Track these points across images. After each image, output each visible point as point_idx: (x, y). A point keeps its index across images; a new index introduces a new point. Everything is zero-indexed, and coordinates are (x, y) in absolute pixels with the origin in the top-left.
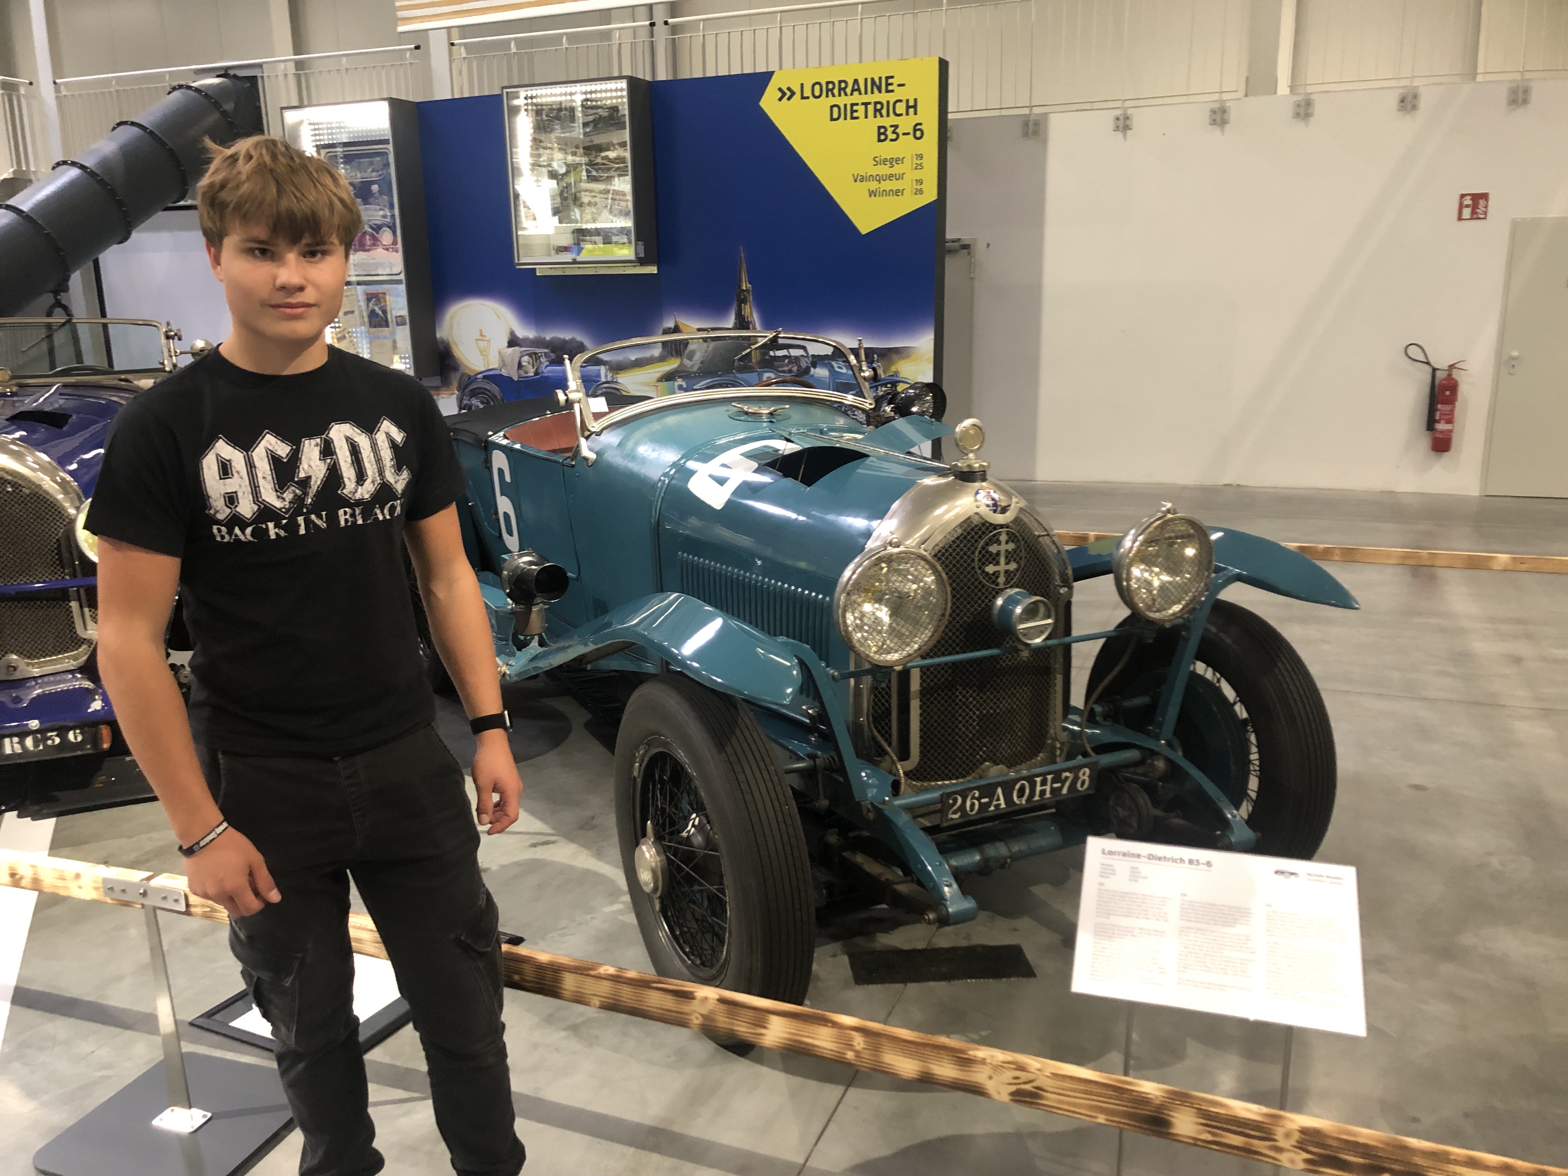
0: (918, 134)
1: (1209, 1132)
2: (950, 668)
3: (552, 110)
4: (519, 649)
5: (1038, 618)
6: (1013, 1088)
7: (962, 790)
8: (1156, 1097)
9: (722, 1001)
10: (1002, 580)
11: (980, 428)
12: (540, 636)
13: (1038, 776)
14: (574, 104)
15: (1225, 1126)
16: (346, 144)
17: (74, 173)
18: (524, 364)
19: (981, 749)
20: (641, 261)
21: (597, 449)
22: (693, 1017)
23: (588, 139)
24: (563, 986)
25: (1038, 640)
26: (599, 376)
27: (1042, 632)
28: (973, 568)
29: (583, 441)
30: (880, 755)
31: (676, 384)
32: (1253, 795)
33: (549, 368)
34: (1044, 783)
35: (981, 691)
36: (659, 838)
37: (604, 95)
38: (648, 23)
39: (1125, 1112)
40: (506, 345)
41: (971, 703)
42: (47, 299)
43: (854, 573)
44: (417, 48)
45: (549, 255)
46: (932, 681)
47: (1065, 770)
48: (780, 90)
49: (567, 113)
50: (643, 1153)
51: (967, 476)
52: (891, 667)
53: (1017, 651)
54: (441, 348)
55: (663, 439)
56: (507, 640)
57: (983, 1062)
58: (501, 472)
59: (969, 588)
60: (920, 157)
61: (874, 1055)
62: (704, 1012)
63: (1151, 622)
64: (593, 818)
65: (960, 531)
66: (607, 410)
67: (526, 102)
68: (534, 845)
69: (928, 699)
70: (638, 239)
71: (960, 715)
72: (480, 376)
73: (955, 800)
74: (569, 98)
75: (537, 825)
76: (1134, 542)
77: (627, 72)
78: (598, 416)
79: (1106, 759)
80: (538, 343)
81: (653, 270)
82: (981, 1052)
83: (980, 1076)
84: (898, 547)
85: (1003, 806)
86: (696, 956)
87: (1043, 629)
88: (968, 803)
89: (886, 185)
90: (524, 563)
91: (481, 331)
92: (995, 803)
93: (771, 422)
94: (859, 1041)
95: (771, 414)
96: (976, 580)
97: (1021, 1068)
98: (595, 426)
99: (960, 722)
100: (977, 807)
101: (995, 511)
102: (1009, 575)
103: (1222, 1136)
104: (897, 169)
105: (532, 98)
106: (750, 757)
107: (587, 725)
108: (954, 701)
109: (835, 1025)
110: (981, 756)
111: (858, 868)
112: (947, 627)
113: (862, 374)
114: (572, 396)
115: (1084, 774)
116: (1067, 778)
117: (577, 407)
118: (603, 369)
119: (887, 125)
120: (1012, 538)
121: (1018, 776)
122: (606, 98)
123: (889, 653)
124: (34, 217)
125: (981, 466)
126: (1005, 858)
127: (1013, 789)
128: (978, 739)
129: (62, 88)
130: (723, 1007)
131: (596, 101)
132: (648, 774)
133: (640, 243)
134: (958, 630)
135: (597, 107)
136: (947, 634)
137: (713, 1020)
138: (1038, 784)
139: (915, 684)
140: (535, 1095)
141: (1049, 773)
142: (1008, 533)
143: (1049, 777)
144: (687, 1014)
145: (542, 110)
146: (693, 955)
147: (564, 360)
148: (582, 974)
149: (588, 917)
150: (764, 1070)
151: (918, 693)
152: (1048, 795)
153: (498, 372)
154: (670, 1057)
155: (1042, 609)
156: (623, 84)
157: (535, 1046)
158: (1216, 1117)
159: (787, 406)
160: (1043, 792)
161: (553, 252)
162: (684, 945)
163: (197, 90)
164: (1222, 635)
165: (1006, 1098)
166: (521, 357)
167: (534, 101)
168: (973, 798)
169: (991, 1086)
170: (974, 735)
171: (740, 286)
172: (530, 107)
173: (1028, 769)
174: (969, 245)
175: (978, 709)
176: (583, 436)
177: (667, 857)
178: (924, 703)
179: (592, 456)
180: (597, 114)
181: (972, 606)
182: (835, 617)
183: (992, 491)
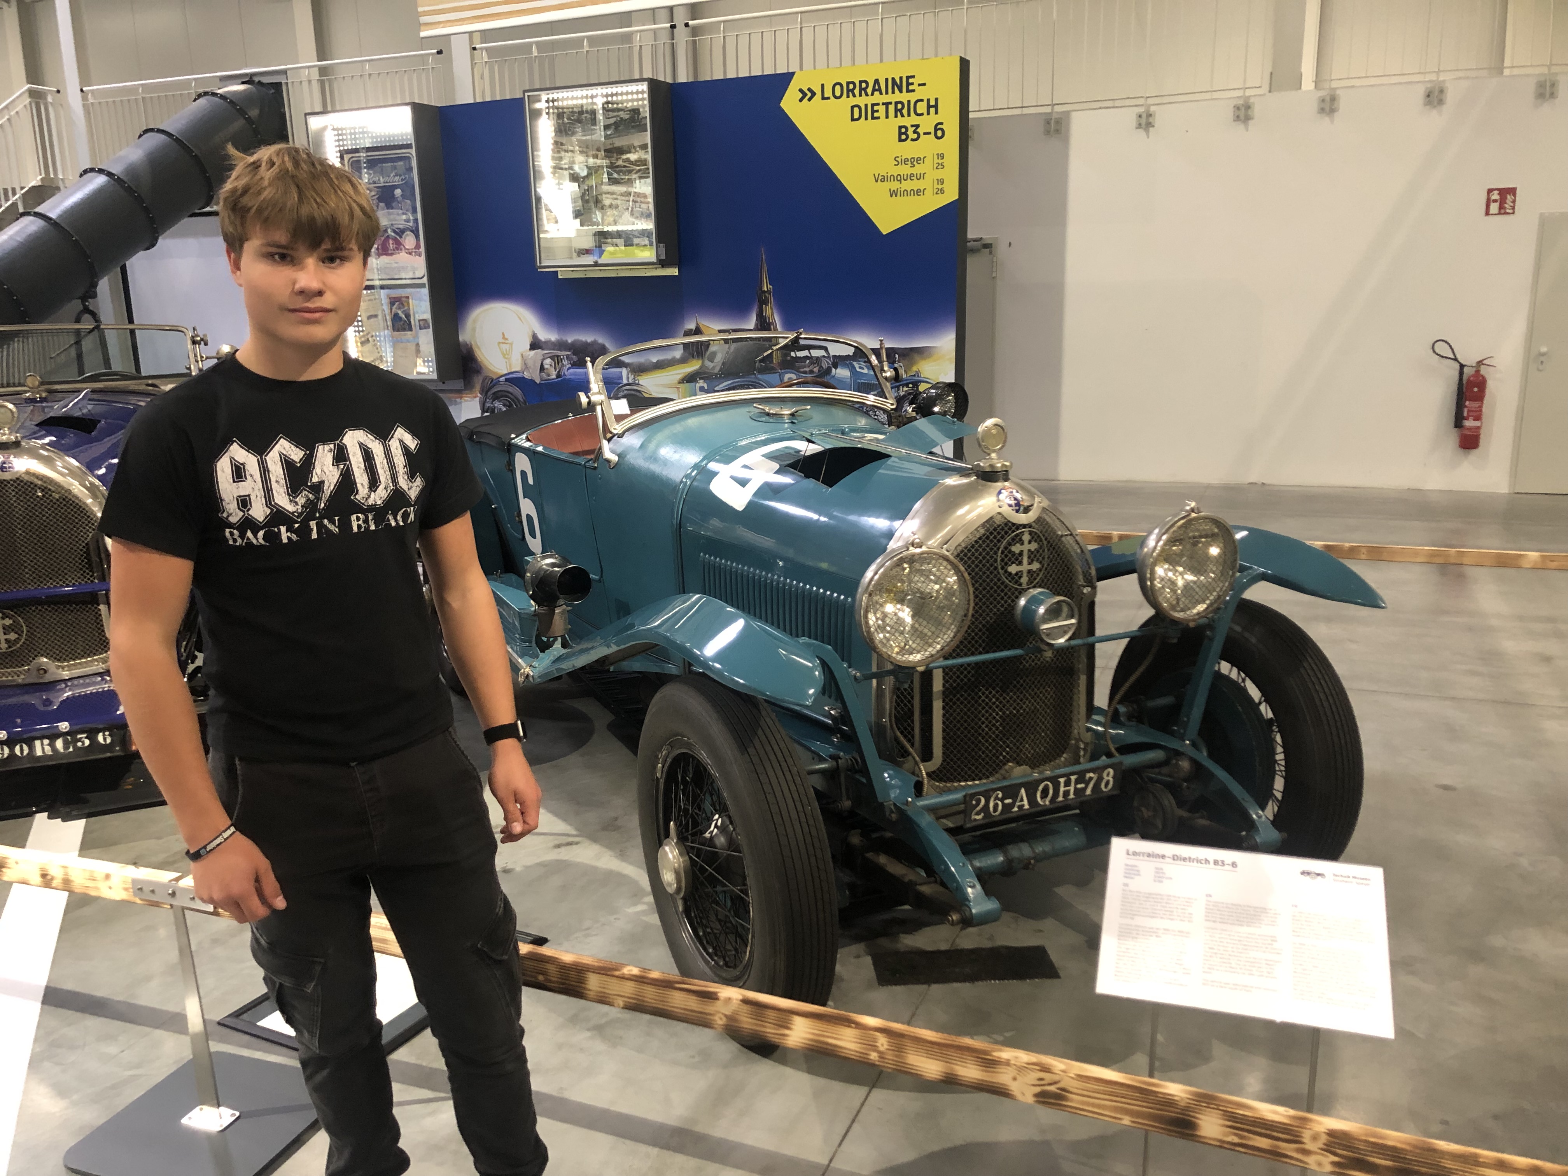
0: (939, 133)
1: (1236, 1135)
2: (973, 668)
3: (573, 112)
4: (543, 651)
5: (1060, 618)
6: (1038, 1089)
7: (986, 791)
8: (1182, 1099)
9: (746, 1001)
10: (1024, 580)
11: (1002, 428)
12: (563, 637)
13: (1061, 776)
14: (595, 107)
15: (1252, 1128)
16: (368, 149)
17: (100, 180)
18: (546, 366)
19: (1004, 750)
20: (662, 263)
21: (619, 450)
22: (716, 1018)
23: (610, 141)
24: (587, 986)
25: (1062, 641)
26: (621, 378)
27: (1065, 633)
28: (996, 568)
29: (605, 442)
30: (903, 756)
31: (698, 385)
32: (1279, 796)
33: (571, 371)
34: (1067, 784)
35: (1004, 692)
36: (682, 839)
37: (625, 97)
38: (669, 25)
39: (1150, 1113)
40: (529, 347)
41: (994, 703)
42: (76, 305)
43: (876, 573)
44: (440, 52)
45: (571, 258)
46: (955, 681)
47: (1089, 771)
48: (801, 91)
49: (589, 116)
50: (667, 1154)
51: (989, 476)
52: (914, 668)
53: (1041, 651)
54: (465, 351)
55: (684, 441)
56: (530, 642)
57: (1007, 1063)
58: (524, 474)
59: (992, 588)
60: (942, 156)
61: (896, 1056)
62: (727, 1013)
63: (1175, 622)
64: (616, 819)
65: (982, 531)
66: (629, 412)
67: (547, 105)
68: (558, 846)
69: (951, 700)
70: (659, 241)
71: (983, 716)
72: (502, 379)
73: (978, 802)
74: (590, 101)
75: (561, 826)
76: (1157, 542)
77: (648, 74)
78: (619, 418)
79: (1131, 760)
80: (561, 345)
81: (674, 271)
82: (1006, 1054)
83: (1004, 1077)
84: (921, 547)
85: (1027, 807)
86: (719, 957)
87: (1066, 628)
88: (991, 804)
89: (907, 185)
90: (547, 565)
91: (503, 334)
92: (1018, 804)
93: (792, 423)
94: (883, 1042)
95: (792, 415)
96: (999, 580)
97: (1045, 1069)
98: (617, 428)
99: (983, 723)
100: (1000, 808)
101: (1017, 511)
102: (1032, 576)
103: (1249, 1139)
104: (918, 169)
105: (553, 101)
106: (772, 757)
107: (611, 727)
108: (976, 702)
109: (858, 1025)
110: (1004, 757)
111: (881, 869)
112: (969, 627)
113: (884, 374)
114: (595, 398)
115: (1108, 775)
116: (1091, 778)
117: (599, 408)
118: (624, 371)
119: (909, 126)
120: (1034, 537)
121: (1042, 777)
122: (627, 101)
123: (912, 653)
124: (63, 225)
125: (1003, 465)
126: (1029, 859)
127: (1037, 789)
128: (1001, 740)
129: (89, 96)
130: (746, 1008)
131: (618, 104)
132: (671, 776)
133: (661, 245)
134: (980, 630)
135: (619, 110)
136: (969, 634)
137: (736, 1020)
138: (1062, 785)
139: (938, 685)
140: (560, 1095)
141: (1073, 774)
142: (1030, 533)
143: (1073, 778)
144: (710, 1014)
145: (564, 113)
146: (716, 955)
147: (586, 362)
148: (606, 975)
149: (612, 918)
150: (788, 1071)
151: (941, 693)
152: (1072, 796)
153: (520, 375)
154: (693, 1057)
155: (1065, 609)
156: (644, 86)
157: (560, 1047)
158: (1244, 1120)
159: (809, 407)
160: (1066, 793)
161: (575, 255)
162: (708, 946)
163: (223, 97)
164: (1247, 635)
165: (1029, 1099)
166: (543, 360)
167: (556, 104)
168: (997, 798)
169: (1015, 1088)
170: (997, 736)
171: (761, 288)
172: (551, 111)
173: (1051, 770)
174: (991, 244)
175: (1001, 710)
176: (605, 438)
177: (690, 858)
178: (947, 704)
179: (614, 458)
180: (618, 116)
181: (995, 606)
182: (857, 617)
183: (1014, 491)
